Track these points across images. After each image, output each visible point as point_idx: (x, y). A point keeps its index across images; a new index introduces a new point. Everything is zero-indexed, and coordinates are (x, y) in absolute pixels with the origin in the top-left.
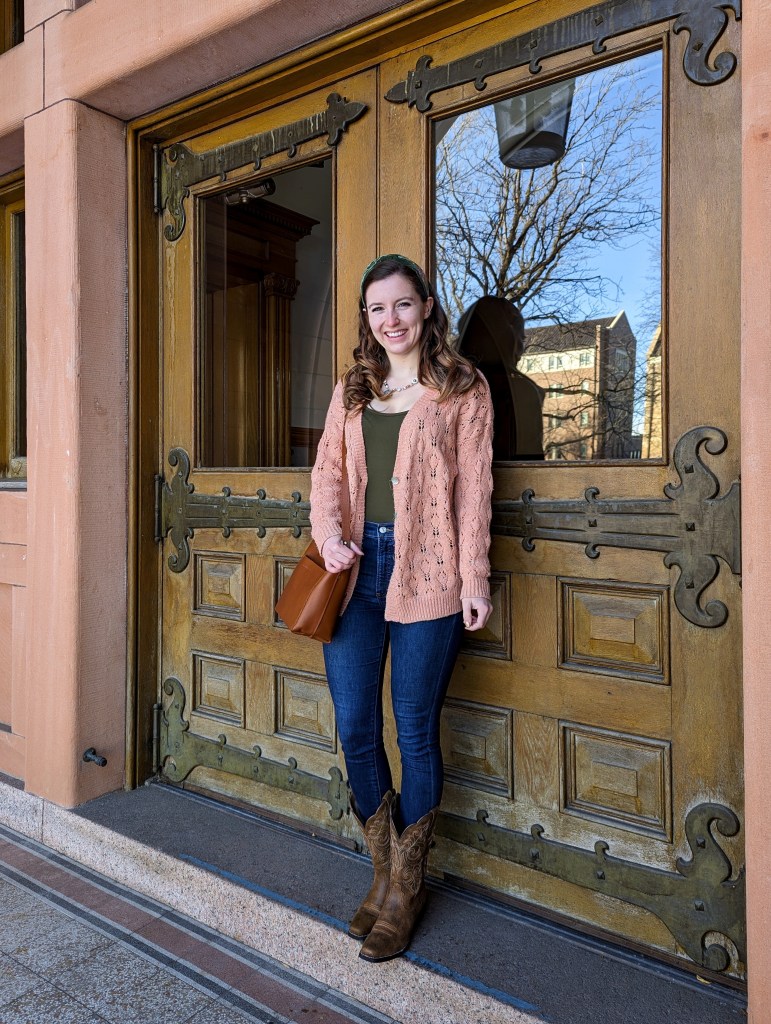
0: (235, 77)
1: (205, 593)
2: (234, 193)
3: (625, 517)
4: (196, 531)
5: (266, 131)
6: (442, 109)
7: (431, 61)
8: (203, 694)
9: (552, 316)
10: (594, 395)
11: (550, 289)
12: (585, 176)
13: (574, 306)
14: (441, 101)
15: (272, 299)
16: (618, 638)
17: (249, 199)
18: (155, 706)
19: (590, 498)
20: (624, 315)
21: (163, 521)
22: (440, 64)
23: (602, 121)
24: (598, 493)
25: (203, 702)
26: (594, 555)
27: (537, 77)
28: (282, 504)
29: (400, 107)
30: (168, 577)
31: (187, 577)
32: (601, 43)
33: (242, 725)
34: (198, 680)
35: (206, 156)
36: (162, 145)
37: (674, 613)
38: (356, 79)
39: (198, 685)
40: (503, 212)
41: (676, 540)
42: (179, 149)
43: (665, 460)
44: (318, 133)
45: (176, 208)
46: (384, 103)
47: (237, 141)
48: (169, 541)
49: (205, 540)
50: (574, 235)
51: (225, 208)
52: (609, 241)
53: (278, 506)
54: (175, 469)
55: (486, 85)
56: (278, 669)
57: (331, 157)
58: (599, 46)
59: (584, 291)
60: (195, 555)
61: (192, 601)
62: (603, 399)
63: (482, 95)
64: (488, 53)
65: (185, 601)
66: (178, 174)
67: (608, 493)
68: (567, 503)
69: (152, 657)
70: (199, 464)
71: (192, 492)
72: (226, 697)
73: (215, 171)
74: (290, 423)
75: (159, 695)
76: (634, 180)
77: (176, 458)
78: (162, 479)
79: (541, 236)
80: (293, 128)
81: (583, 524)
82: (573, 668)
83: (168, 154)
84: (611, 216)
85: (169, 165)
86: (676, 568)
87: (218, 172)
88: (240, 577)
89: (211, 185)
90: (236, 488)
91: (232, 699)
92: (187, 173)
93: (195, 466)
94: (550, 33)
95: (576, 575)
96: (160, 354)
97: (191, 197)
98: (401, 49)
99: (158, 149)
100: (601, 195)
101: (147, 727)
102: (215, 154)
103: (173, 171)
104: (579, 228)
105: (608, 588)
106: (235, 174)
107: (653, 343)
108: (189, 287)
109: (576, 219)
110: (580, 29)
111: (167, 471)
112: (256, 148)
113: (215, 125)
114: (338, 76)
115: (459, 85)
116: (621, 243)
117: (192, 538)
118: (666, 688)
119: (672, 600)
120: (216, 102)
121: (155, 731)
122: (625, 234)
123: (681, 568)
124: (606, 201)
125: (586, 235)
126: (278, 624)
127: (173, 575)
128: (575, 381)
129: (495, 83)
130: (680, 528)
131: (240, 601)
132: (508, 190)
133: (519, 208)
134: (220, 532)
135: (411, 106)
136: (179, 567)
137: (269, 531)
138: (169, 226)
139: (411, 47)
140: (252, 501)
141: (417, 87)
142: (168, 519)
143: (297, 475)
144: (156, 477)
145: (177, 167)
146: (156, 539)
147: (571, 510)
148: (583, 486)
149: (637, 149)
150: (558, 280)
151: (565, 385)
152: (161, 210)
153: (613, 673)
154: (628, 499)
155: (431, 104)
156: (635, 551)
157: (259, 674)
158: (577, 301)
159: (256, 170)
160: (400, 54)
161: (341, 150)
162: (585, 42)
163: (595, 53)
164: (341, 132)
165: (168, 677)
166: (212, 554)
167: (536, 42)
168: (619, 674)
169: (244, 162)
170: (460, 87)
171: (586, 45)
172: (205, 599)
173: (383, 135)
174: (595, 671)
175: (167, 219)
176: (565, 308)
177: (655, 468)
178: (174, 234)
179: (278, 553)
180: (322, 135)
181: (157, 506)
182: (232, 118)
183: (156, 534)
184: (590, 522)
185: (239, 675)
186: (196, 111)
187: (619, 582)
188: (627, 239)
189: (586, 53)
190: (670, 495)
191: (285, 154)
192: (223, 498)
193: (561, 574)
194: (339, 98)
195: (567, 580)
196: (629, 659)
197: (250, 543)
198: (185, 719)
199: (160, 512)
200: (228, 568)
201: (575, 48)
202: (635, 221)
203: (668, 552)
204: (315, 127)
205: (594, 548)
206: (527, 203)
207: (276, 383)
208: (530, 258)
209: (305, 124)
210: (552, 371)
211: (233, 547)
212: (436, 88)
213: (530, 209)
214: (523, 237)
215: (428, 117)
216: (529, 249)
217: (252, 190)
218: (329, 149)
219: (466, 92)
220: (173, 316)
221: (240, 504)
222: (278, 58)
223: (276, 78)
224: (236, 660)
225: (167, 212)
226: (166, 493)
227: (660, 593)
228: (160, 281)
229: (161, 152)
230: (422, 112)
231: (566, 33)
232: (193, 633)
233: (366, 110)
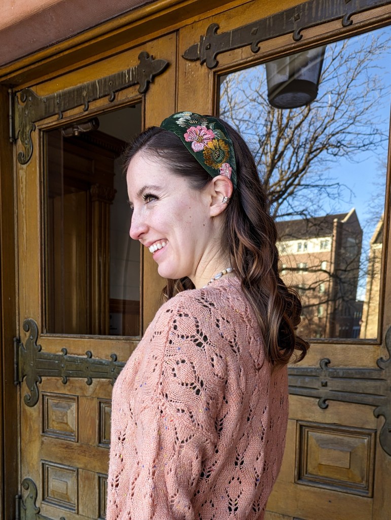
0: (69, 38)
1: (50, 422)
2: (69, 127)
3: (348, 380)
4: (43, 378)
5: (93, 81)
6: (226, 66)
7: (218, 28)
8: (49, 490)
9: (301, 213)
10: (329, 273)
11: (302, 192)
12: (331, 106)
13: (318, 206)
14: (225, 60)
15: (97, 203)
16: (338, 464)
17: (80, 133)
18: (17, 497)
19: (323, 366)
20: (354, 213)
21: (20, 370)
22: (225, 30)
23: (346, 61)
24: (329, 362)
25: (49, 495)
26: (324, 406)
27: (299, 43)
28: (104, 362)
29: (193, 64)
30: (24, 410)
31: (38, 410)
32: (349, 18)
33: (76, 511)
34: (46, 480)
35: (48, 99)
36: (15, 90)
37: (379, 449)
38: (161, 40)
39: (46, 483)
40: (269, 134)
41: (383, 398)
42: (27, 93)
43: (379, 341)
44: (131, 83)
45: (26, 139)
46: (181, 60)
47: (71, 88)
48: (24, 384)
49: (49, 385)
50: (321, 151)
51: (62, 138)
52: (347, 156)
53: (101, 363)
54: (28, 334)
55: (259, 48)
56: (101, 475)
57: (141, 102)
58: (347, 20)
59: (326, 195)
60: (43, 395)
61: (41, 427)
62: (335, 276)
63: (256, 56)
64: (262, 23)
65: (36, 426)
66: (27, 113)
67: (336, 363)
68: (307, 369)
69: (14, 464)
70: (45, 331)
71: (40, 351)
72: (65, 492)
73: (54, 111)
74: (109, 296)
75: (19, 489)
76: (367, 109)
77: (28, 326)
78: (19, 341)
79: (296, 153)
80: (113, 79)
81: (317, 385)
82: (306, 483)
83: (19, 97)
84: (349, 137)
85: (20, 106)
86: (382, 418)
87: (56, 112)
88: (74, 412)
89: (51, 122)
90: (71, 349)
91: (69, 494)
92: (33, 112)
93: (42, 333)
94: (310, 8)
95: (310, 420)
96: (16, 250)
97: (37, 131)
98: (196, 18)
99: (12, 93)
100: (343, 120)
101: (11, 510)
102: (54, 98)
103: (24, 110)
104: (324, 147)
105: (333, 430)
106: (69, 113)
107: (375, 234)
108: (36, 201)
109: (322, 139)
110: (333, 5)
111: (22, 335)
112: (84, 93)
113: (54, 75)
114: (147, 38)
115: (239, 48)
116: (356, 158)
117: (40, 383)
118: (370, 500)
119: (378, 440)
120: (55, 57)
121: (17, 513)
122: (359, 151)
123: (385, 418)
124: (346, 125)
125: (330, 151)
126: (101, 445)
127: (27, 408)
128: (316, 263)
129: (267, 47)
130: (387, 390)
131: (75, 428)
132: (273, 117)
133: (281, 130)
134: (60, 380)
135: (202, 64)
136: (32, 402)
137: (94, 380)
138: (21, 153)
139: (203, 16)
140: (82, 359)
141: (207, 49)
142: (23, 369)
143: (114, 342)
144: (15, 339)
145: (26, 107)
146: (16, 383)
147: (310, 374)
148: (319, 357)
149: (371, 85)
150: (307, 186)
151: (309, 265)
152: (15, 140)
153: (334, 488)
154: (351, 367)
155: (218, 62)
156: (354, 405)
157: (87, 478)
158: (321, 201)
159: (85, 111)
160: (195, 22)
161: (148, 97)
162: (337, 16)
163: (344, 26)
164: (148, 83)
165: (25, 478)
166: (55, 395)
167: (298, 15)
168: (337, 489)
169: (76, 105)
170: (239, 50)
171: (337, 19)
172: (50, 425)
173: (181, 86)
174: (321, 486)
175: (19, 147)
176: (312, 208)
177: (371, 346)
178: (25, 159)
179: (101, 396)
180: (134, 85)
181: (15, 360)
182: (67, 69)
183: (15, 379)
184: (322, 383)
185: (74, 478)
186: (40, 64)
187: (341, 425)
188: (360, 155)
189: (337, 26)
190: (381, 366)
191: (107, 99)
192: (62, 356)
193: (300, 419)
194: (148, 56)
195: (304, 424)
196: (345, 479)
197: (81, 388)
198: (37, 506)
199: (17, 364)
200: (66, 405)
201: (329, 21)
202: (367, 142)
203: (377, 406)
204: (129, 78)
205: (324, 401)
206: (287, 126)
207: (99, 262)
208: (287, 167)
209: (121, 75)
210: (299, 253)
211: (69, 391)
212: (222, 50)
213: (288, 132)
214: (282, 153)
215: (215, 73)
216: (286, 161)
217: (82, 126)
218: (140, 96)
219: (244, 54)
220: (25, 221)
221: (74, 360)
222: (101, 23)
223: (100, 39)
224: (72, 468)
225: (19, 142)
226: (22, 351)
227: (370, 435)
228: (15, 195)
229: (14, 94)
230: (211, 69)
231: (322, 9)
232: (42, 448)
233: (168, 66)
